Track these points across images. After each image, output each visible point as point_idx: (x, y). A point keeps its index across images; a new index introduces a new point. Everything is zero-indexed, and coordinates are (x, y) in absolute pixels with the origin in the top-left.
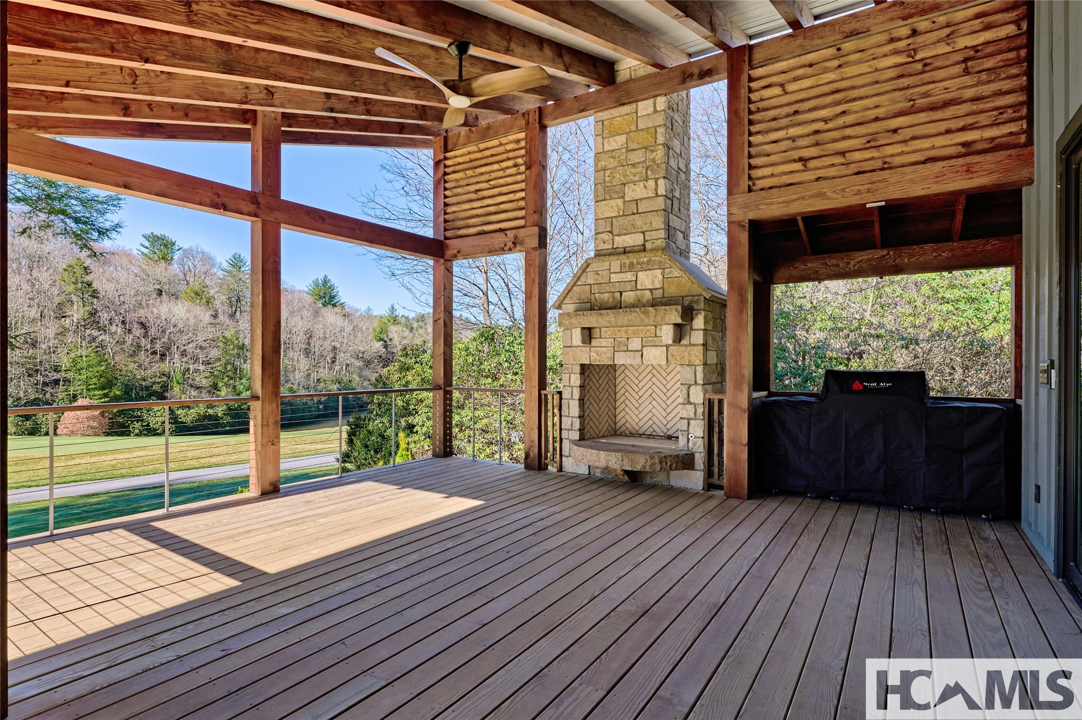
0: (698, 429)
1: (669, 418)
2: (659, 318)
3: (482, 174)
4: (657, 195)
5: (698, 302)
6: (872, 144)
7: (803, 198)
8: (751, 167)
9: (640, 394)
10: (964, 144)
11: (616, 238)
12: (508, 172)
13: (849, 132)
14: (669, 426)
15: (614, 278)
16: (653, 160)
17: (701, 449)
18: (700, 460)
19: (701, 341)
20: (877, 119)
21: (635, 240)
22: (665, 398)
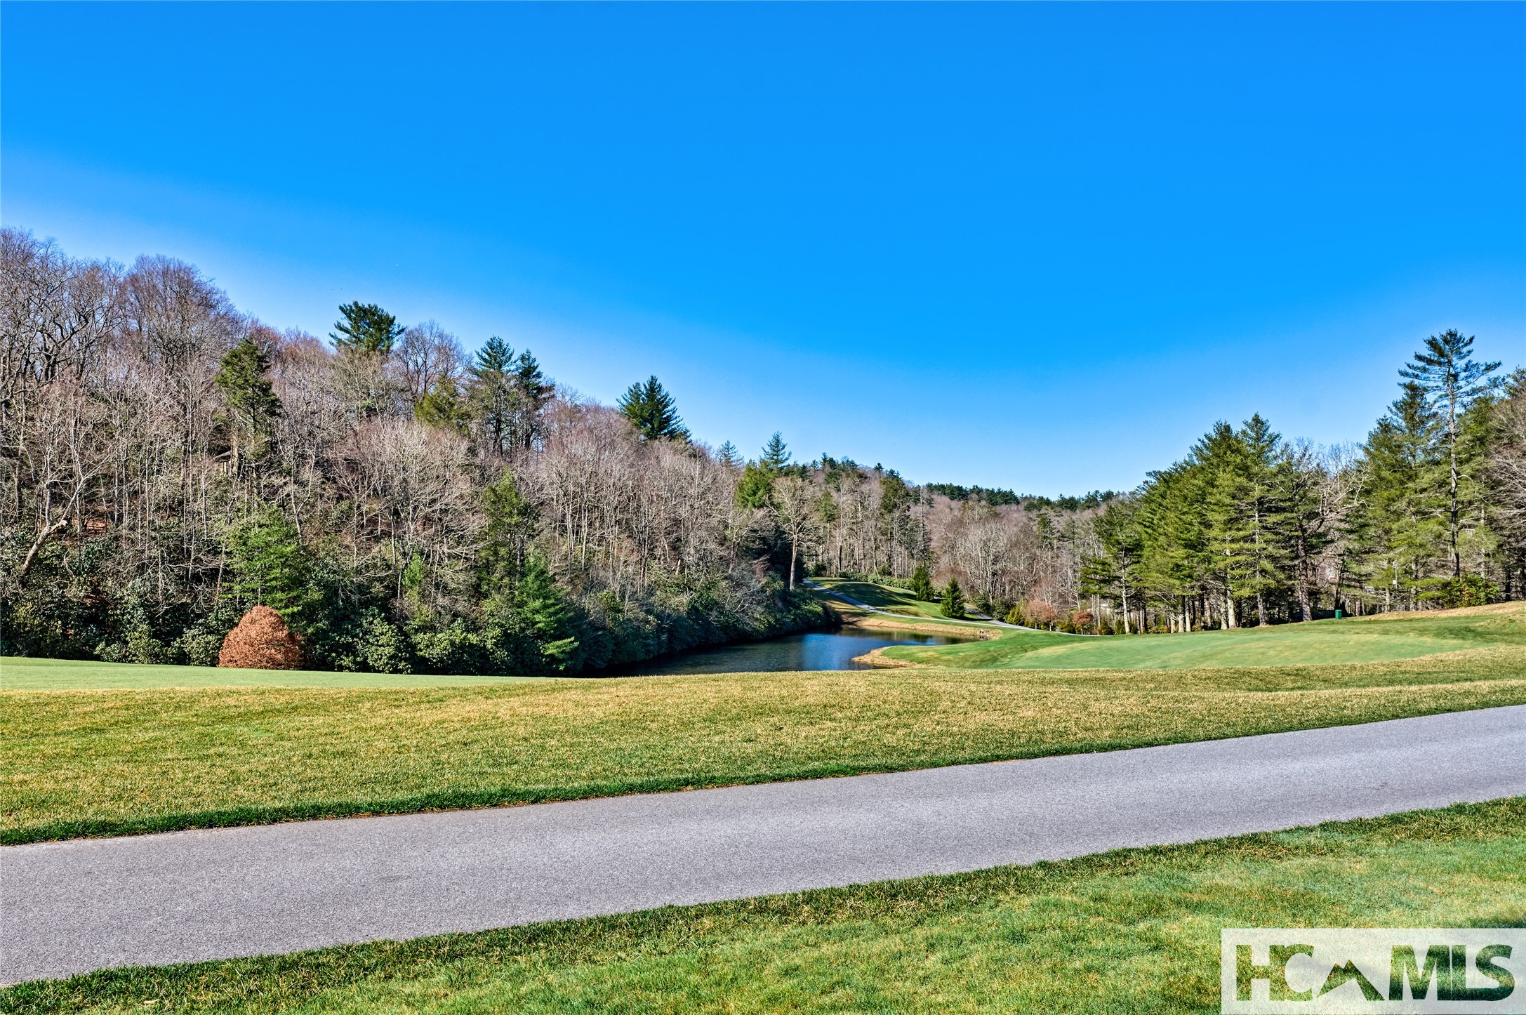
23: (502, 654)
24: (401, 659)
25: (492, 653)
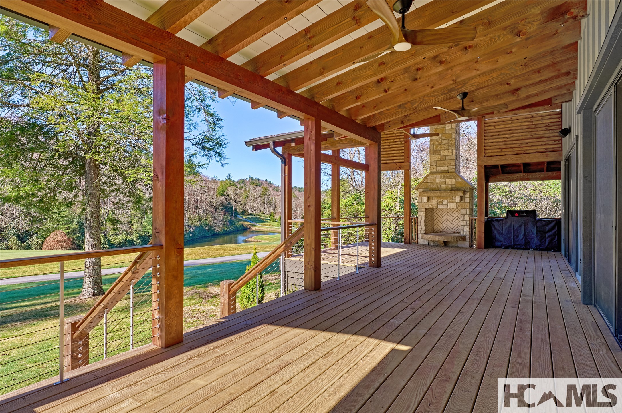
0: (467, 229)
1: (453, 226)
2: (456, 194)
3: (386, 143)
4: (452, 155)
5: (467, 189)
6: (521, 146)
7: (501, 160)
8: (485, 149)
9: (443, 218)
10: (546, 149)
11: (438, 167)
12: (397, 143)
13: (514, 142)
14: (453, 229)
15: (438, 181)
16: (451, 143)
17: (468, 235)
18: (468, 238)
19: (468, 201)
20: (522, 139)
21: (444, 168)
22: (452, 220)
23: (139, 242)
24: (106, 244)
25: (136, 242)
